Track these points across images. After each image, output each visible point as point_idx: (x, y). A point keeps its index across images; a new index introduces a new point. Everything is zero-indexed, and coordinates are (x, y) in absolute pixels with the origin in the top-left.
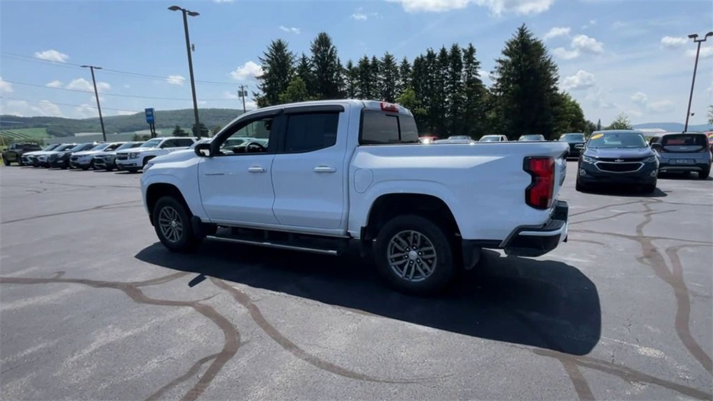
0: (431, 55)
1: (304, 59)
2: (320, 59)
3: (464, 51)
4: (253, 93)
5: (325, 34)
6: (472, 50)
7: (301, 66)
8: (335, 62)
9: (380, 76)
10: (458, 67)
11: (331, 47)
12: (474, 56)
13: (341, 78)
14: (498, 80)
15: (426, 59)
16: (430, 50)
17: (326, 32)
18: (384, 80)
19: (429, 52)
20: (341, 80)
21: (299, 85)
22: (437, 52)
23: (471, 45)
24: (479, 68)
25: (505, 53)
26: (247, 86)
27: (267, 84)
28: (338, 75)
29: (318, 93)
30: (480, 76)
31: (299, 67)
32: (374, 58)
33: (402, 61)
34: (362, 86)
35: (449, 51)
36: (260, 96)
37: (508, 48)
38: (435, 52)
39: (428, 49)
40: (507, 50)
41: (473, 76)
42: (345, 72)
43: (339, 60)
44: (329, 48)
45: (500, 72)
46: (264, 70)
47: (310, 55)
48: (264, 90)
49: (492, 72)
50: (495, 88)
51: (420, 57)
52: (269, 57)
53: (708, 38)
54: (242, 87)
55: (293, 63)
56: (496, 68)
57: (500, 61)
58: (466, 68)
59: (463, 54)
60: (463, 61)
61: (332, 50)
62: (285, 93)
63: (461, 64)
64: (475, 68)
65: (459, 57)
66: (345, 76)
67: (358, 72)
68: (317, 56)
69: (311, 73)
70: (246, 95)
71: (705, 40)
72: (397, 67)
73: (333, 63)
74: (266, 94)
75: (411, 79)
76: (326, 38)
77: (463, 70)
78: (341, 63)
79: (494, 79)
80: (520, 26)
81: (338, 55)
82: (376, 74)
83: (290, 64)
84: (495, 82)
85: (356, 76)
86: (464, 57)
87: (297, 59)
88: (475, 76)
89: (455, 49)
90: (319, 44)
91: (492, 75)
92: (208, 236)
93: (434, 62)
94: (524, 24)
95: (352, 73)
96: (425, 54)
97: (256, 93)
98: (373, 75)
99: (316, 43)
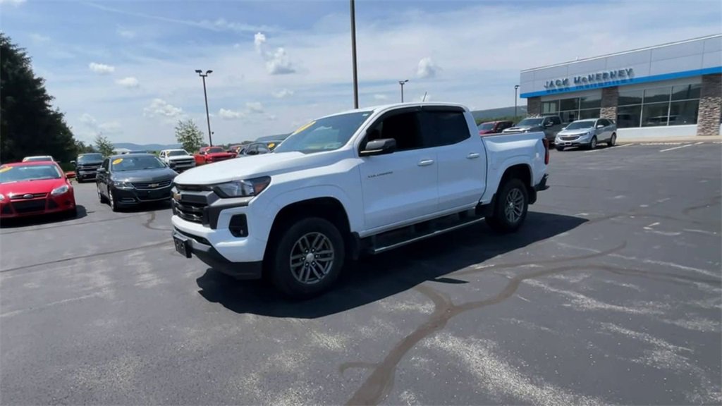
53: (209, 74)
71: (207, 76)
92: (376, 250)
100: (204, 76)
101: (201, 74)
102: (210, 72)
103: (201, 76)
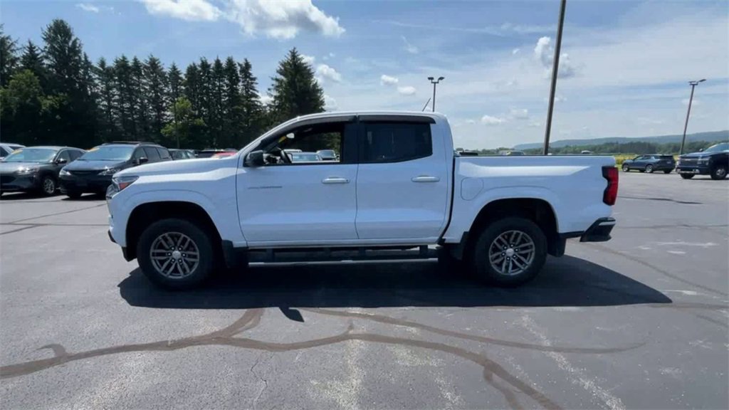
0: (205, 65)
1: (31, 48)
2: (58, 51)
3: (240, 65)
5: (62, 22)
6: (248, 66)
7: (28, 56)
8: (80, 57)
9: (144, 81)
10: (234, 81)
11: (73, 38)
12: (250, 72)
13: (90, 77)
14: (275, 97)
15: (199, 69)
16: (203, 59)
17: (64, 19)
18: (150, 86)
19: (202, 61)
20: (91, 80)
21: (28, 80)
22: (211, 62)
23: (246, 60)
24: (257, 84)
25: (280, 72)
28: (86, 73)
29: (61, 91)
30: (258, 91)
31: (24, 57)
32: (135, 60)
33: (171, 67)
34: (121, 89)
35: (224, 62)
37: (283, 68)
38: (209, 63)
39: (201, 58)
40: (281, 69)
41: (251, 91)
42: (96, 71)
43: (85, 55)
44: (70, 38)
45: (277, 90)
47: (41, 45)
49: (269, 89)
50: (273, 104)
51: (192, 65)
53: (440, 81)
55: (12, 51)
56: (273, 85)
57: (277, 80)
58: (243, 82)
59: (239, 68)
60: (239, 75)
61: (75, 42)
63: (237, 77)
64: (252, 83)
65: (234, 71)
66: (97, 76)
67: (114, 72)
68: (52, 47)
69: (45, 66)
71: (438, 83)
72: (165, 73)
73: (77, 58)
75: (183, 88)
76: (64, 27)
77: (240, 84)
78: (89, 59)
79: (272, 96)
80: (291, 49)
81: (84, 50)
82: (139, 78)
83: (9, 51)
84: (273, 99)
85: (112, 77)
86: (240, 71)
87: (18, 46)
88: (254, 92)
89: (230, 62)
90: (55, 32)
91: (269, 92)
92: (250, 263)
93: (209, 72)
94: (295, 48)
95: (106, 73)
96: (198, 63)
98: (134, 78)
99: (50, 31)
100: (435, 83)
101: (433, 81)
102: (441, 78)
103: (432, 82)
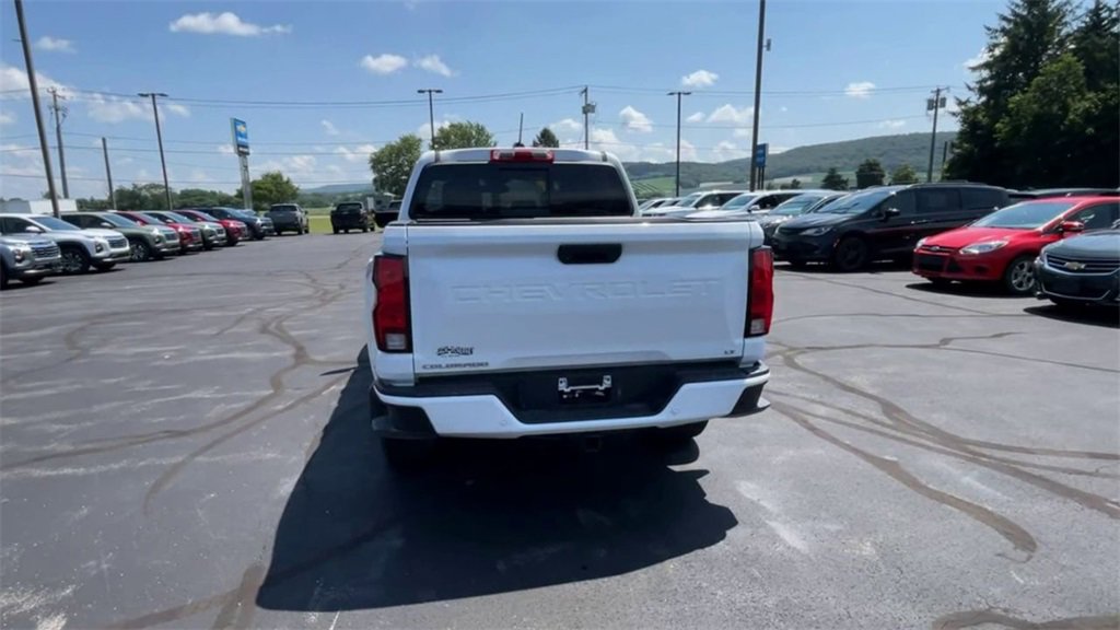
1: (1097, 11)
4: (958, 99)
7: (1087, 27)
21: (1064, 72)
26: (948, 88)
27: (991, 78)
31: (1079, 30)
36: (972, 105)
46: (991, 50)
48: (982, 91)
52: (1008, 21)
54: (938, 91)
55: (1065, 24)
62: (1024, 92)
69: (1111, 38)
70: (943, 105)
74: (984, 99)
83: (1059, 27)
97: (964, 99)
